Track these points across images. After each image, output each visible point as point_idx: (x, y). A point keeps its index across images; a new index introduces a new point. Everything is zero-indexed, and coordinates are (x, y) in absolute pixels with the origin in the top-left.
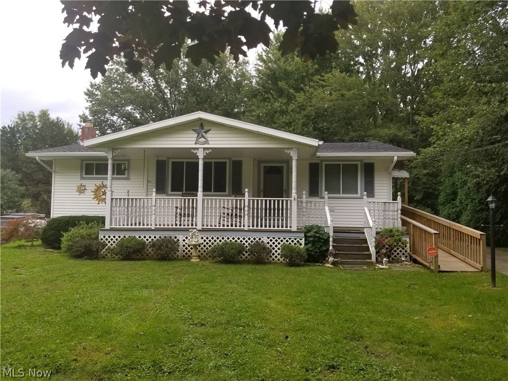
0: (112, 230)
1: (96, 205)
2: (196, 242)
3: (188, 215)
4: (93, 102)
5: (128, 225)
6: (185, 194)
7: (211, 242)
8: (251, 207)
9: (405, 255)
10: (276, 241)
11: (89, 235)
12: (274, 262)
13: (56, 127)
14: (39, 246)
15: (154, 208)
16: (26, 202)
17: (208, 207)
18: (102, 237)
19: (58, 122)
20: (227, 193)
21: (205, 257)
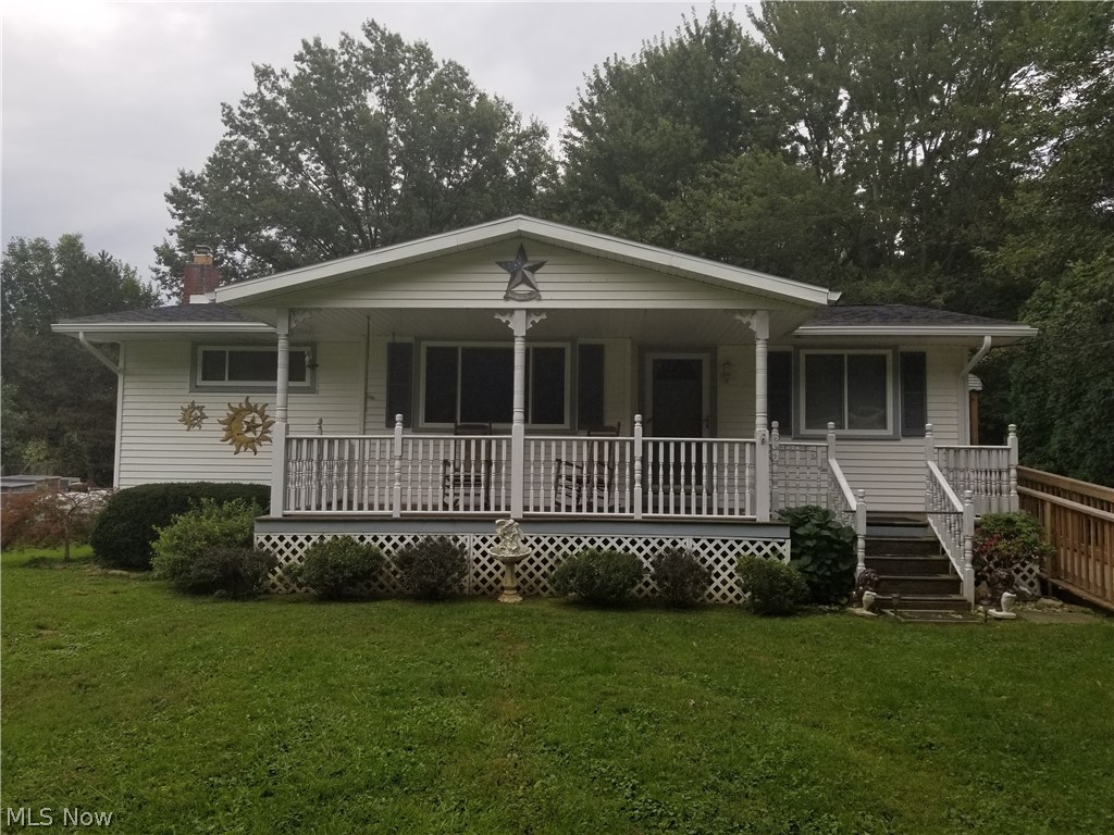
0: (287, 520)
1: (232, 455)
2: (514, 551)
3: (478, 480)
4: (188, 219)
5: (319, 507)
6: (460, 427)
7: (548, 551)
8: (650, 460)
9: (1028, 581)
10: (717, 547)
11: (226, 535)
12: (712, 601)
13: (99, 275)
14: (86, 560)
15: (397, 463)
16: (33, 450)
17: (537, 460)
18: (262, 539)
19: (103, 262)
20: (566, 425)
21: (531, 589)
